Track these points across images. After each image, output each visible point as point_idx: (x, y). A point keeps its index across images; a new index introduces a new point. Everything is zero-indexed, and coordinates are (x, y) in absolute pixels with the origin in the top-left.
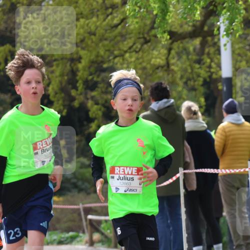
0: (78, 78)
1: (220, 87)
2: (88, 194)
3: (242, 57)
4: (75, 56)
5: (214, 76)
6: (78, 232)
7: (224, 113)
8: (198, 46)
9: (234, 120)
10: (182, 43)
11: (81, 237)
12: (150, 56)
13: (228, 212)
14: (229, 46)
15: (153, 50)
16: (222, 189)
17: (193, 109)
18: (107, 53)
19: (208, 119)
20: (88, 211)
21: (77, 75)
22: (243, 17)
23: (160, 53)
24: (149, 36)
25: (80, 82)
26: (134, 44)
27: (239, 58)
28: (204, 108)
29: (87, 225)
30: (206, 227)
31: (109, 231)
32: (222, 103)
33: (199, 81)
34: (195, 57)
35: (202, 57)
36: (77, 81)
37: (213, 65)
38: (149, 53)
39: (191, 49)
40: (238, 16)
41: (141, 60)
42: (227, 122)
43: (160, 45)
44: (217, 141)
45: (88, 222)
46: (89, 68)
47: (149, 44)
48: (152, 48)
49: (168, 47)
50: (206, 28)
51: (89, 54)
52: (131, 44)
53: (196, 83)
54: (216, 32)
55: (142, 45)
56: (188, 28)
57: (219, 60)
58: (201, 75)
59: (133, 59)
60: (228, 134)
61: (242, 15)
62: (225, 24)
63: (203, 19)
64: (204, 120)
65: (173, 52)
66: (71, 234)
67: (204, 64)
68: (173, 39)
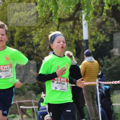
0: (14, 40)
1: (83, 45)
2: (20, 96)
3: (93, 30)
4: (13, 30)
5: (80, 39)
6: (16, 114)
7: (85, 57)
8: (72, 25)
9: (90, 60)
10: (64, 23)
11: (17, 117)
12: (49, 30)
13: (87, 104)
14: (87, 25)
15: (50, 27)
16: (85, 92)
17: (70, 55)
18: (29, 29)
19: (77, 59)
20: (20, 104)
21: (14, 39)
22: (93, 11)
23: (54, 29)
24: (49, 20)
25: (15, 42)
26: (41, 24)
27: (92, 30)
28: (75, 54)
29: (20, 111)
30: (77, 111)
31: (30, 114)
32: (84, 52)
33: (72, 41)
34: (70, 30)
35: (74, 30)
36: (14, 42)
37: (79, 34)
38: (48, 29)
39: (69, 26)
40: (91, 10)
41: (44, 32)
42: (86, 61)
43: (54, 25)
44: (82, 70)
45: (20, 109)
46: (20, 36)
47: (49, 24)
48: (50, 26)
49: (58, 25)
50: (76, 16)
51: (20, 29)
52: (40, 24)
53: (71, 43)
54: (80, 18)
55: (45, 24)
56: (67, 17)
57: (82, 31)
58: (74, 39)
59: (41, 31)
60: (87, 66)
61: (93, 10)
62: (85, 14)
63: (74, 12)
64: (75, 60)
65: (60, 28)
66: (12, 115)
67: (75, 33)
68: (60, 21)
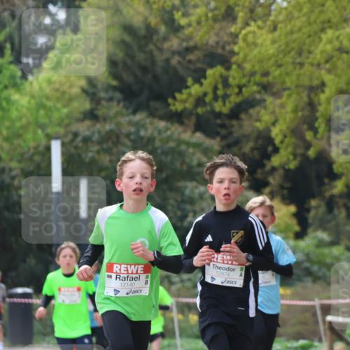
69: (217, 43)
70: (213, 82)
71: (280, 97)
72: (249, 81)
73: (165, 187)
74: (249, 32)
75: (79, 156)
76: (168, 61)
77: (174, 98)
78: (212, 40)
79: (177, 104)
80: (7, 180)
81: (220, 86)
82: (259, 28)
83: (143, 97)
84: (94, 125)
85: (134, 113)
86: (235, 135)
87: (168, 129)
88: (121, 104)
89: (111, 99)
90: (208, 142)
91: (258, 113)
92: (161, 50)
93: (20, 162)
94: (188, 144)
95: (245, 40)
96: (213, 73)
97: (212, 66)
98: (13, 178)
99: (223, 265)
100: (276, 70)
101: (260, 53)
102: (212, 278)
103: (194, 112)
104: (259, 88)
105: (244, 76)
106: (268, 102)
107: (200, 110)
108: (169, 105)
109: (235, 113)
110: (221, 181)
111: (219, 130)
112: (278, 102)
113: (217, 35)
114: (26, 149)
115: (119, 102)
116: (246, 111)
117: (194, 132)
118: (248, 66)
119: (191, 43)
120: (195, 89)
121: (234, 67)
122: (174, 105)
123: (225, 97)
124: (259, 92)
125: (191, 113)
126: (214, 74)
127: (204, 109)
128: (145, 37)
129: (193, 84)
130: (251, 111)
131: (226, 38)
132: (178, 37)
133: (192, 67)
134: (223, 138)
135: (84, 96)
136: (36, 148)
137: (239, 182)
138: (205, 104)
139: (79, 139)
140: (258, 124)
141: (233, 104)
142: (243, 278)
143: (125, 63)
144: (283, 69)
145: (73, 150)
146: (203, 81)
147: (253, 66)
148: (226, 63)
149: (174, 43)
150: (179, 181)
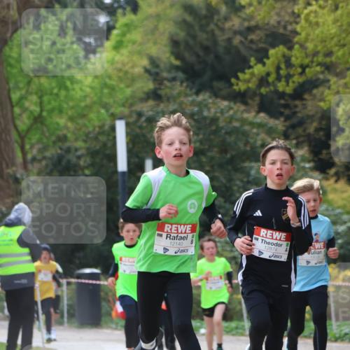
69: (279, 23)
70: (276, 62)
71: (344, 77)
72: (312, 62)
73: (230, 167)
74: (311, 12)
75: (144, 136)
76: (229, 40)
77: (237, 78)
78: (273, 20)
79: (240, 83)
80: (74, 160)
81: (283, 66)
82: (320, 7)
83: (206, 77)
84: (158, 105)
85: (197, 93)
86: (299, 115)
87: (231, 108)
88: (185, 84)
89: (174, 79)
90: (272, 122)
91: (323, 93)
92: (222, 30)
93: (85, 141)
94: (252, 124)
95: (307, 20)
96: (275, 53)
97: (273, 46)
98: (79, 158)
99: (271, 241)
100: (339, 50)
101: (322, 32)
102: (260, 252)
103: (258, 92)
104: (323, 69)
105: (307, 56)
106: (332, 82)
107: (263, 90)
108: (232, 85)
109: (299, 94)
110: (273, 163)
111: (282, 110)
112: (342, 82)
113: (278, 14)
114: (91, 129)
115: (182, 82)
116: (309, 91)
117: (258, 112)
118: (310, 46)
119: (253, 23)
120: (258, 69)
121: (297, 47)
122: (237, 84)
123: (288, 77)
124: (322, 72)
125: (255, 94)
126: (277, 53)
127: (268, 90)
128: (206, 17)
129: (256, 64)
130: (315, 91)
131: (287, 18)
132: (239, 16)
133: (254, 46)
134: (287, 118)
135: (147, 75)
136: (101, 127)
137: (290, 163)
138: (268, 84)
139: (143, 119)
140: (322, 104)
141: (296, 84)
142: (287, 253)
143: (187, 44)
144: (346, 48)
145: (138, 131)
146: (265, 60)
147: (316, 46)
148: (288, 43)
149: (235, 22)
150: (244, 161)
